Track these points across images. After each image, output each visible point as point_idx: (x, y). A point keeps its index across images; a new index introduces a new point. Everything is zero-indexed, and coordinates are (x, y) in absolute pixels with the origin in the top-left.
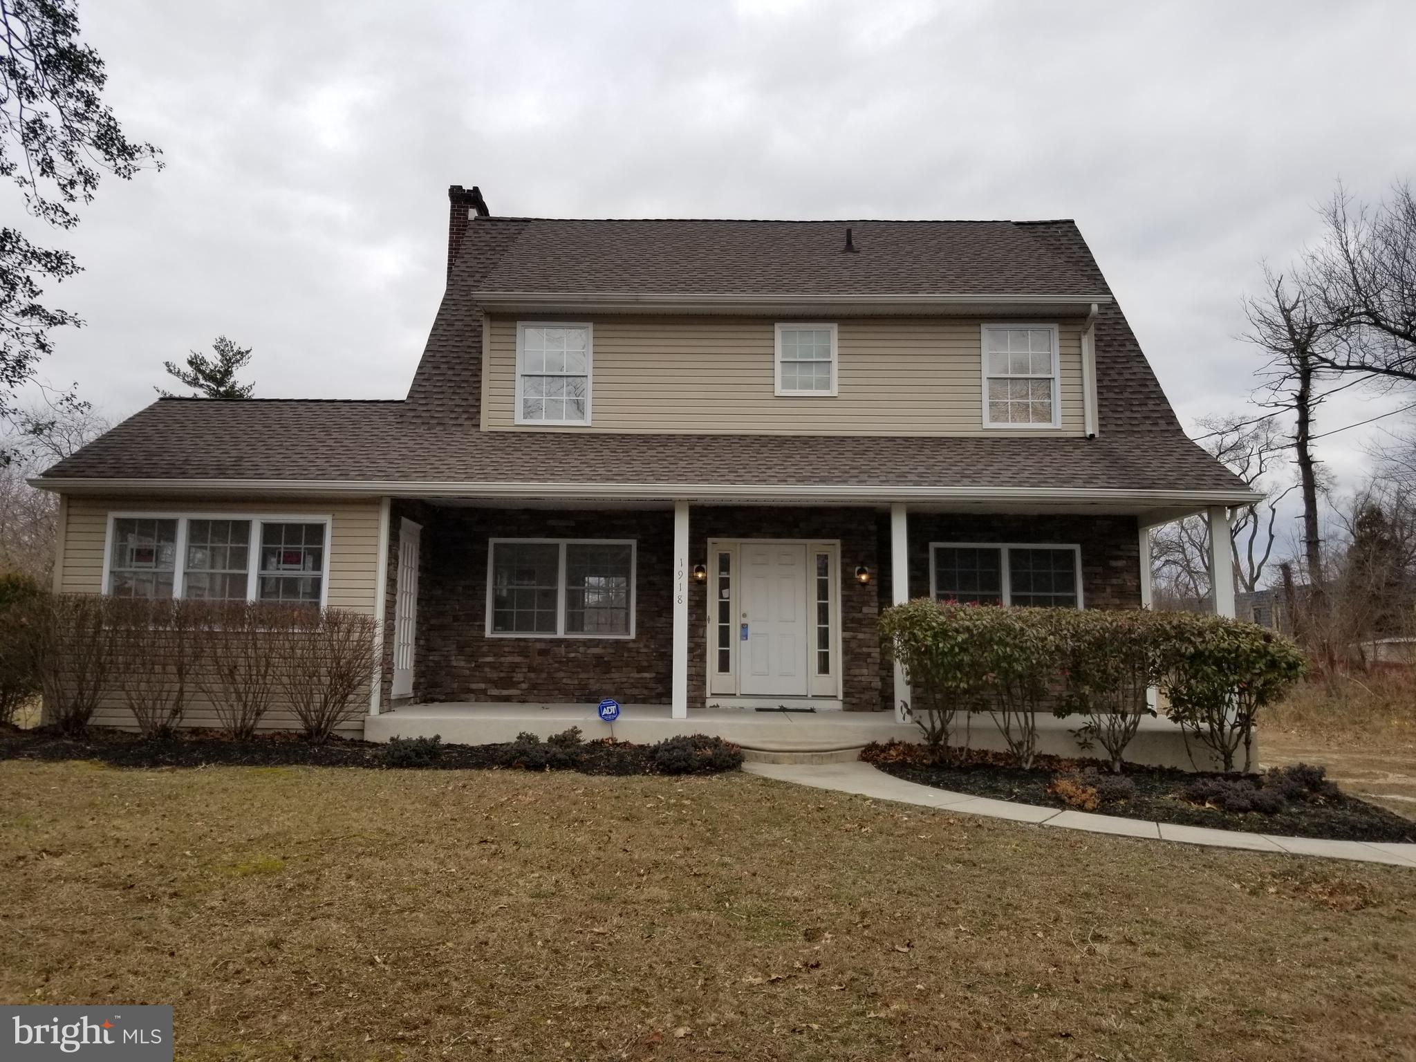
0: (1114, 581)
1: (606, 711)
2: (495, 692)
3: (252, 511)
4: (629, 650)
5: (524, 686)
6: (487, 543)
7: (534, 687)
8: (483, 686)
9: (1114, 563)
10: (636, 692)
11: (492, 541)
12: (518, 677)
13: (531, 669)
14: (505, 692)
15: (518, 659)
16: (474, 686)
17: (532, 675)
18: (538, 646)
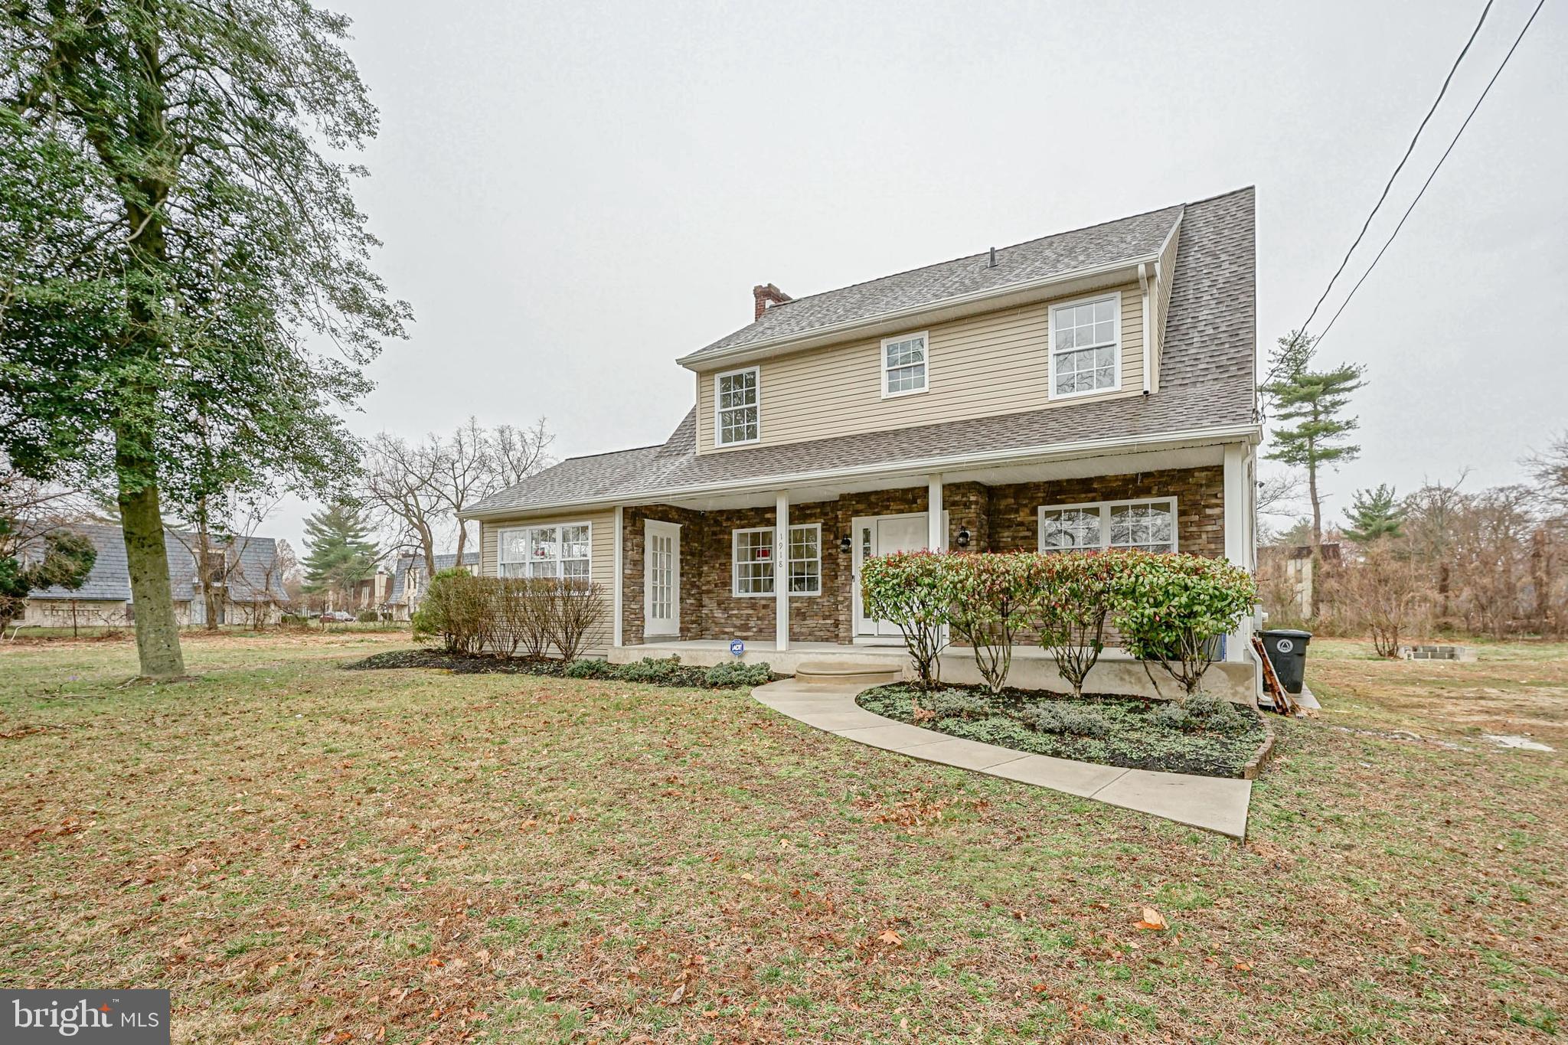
0: (1209, 528)
1: (735, 648)
2: (738, 634)
3: (555, 522)
4: (818, 604)
5: (755, 630)
6: (731, 533)
7: (760, 631)
8: (732, 630)
9: (1209, 511)
10: (822, 633)
11: (735, 532)
12: (752, 624)
13: (759, 619)
14: (745, 634)
15: (751, 612)
16: (727, 630)
17: (759, 622)
18: (763, 602)
